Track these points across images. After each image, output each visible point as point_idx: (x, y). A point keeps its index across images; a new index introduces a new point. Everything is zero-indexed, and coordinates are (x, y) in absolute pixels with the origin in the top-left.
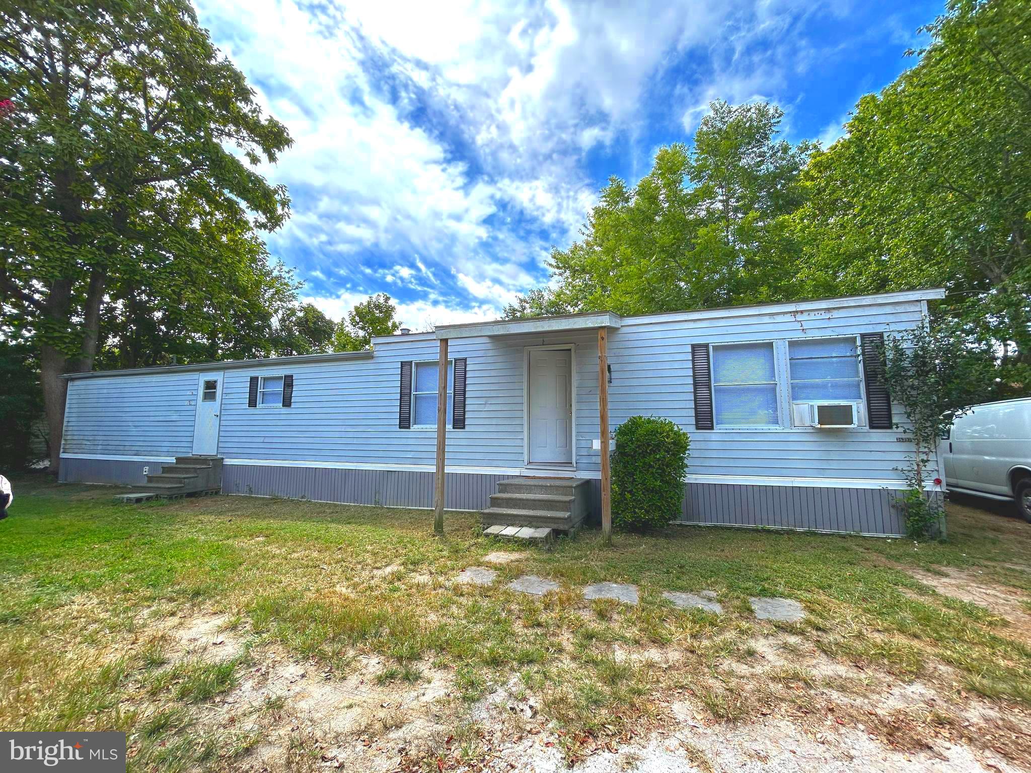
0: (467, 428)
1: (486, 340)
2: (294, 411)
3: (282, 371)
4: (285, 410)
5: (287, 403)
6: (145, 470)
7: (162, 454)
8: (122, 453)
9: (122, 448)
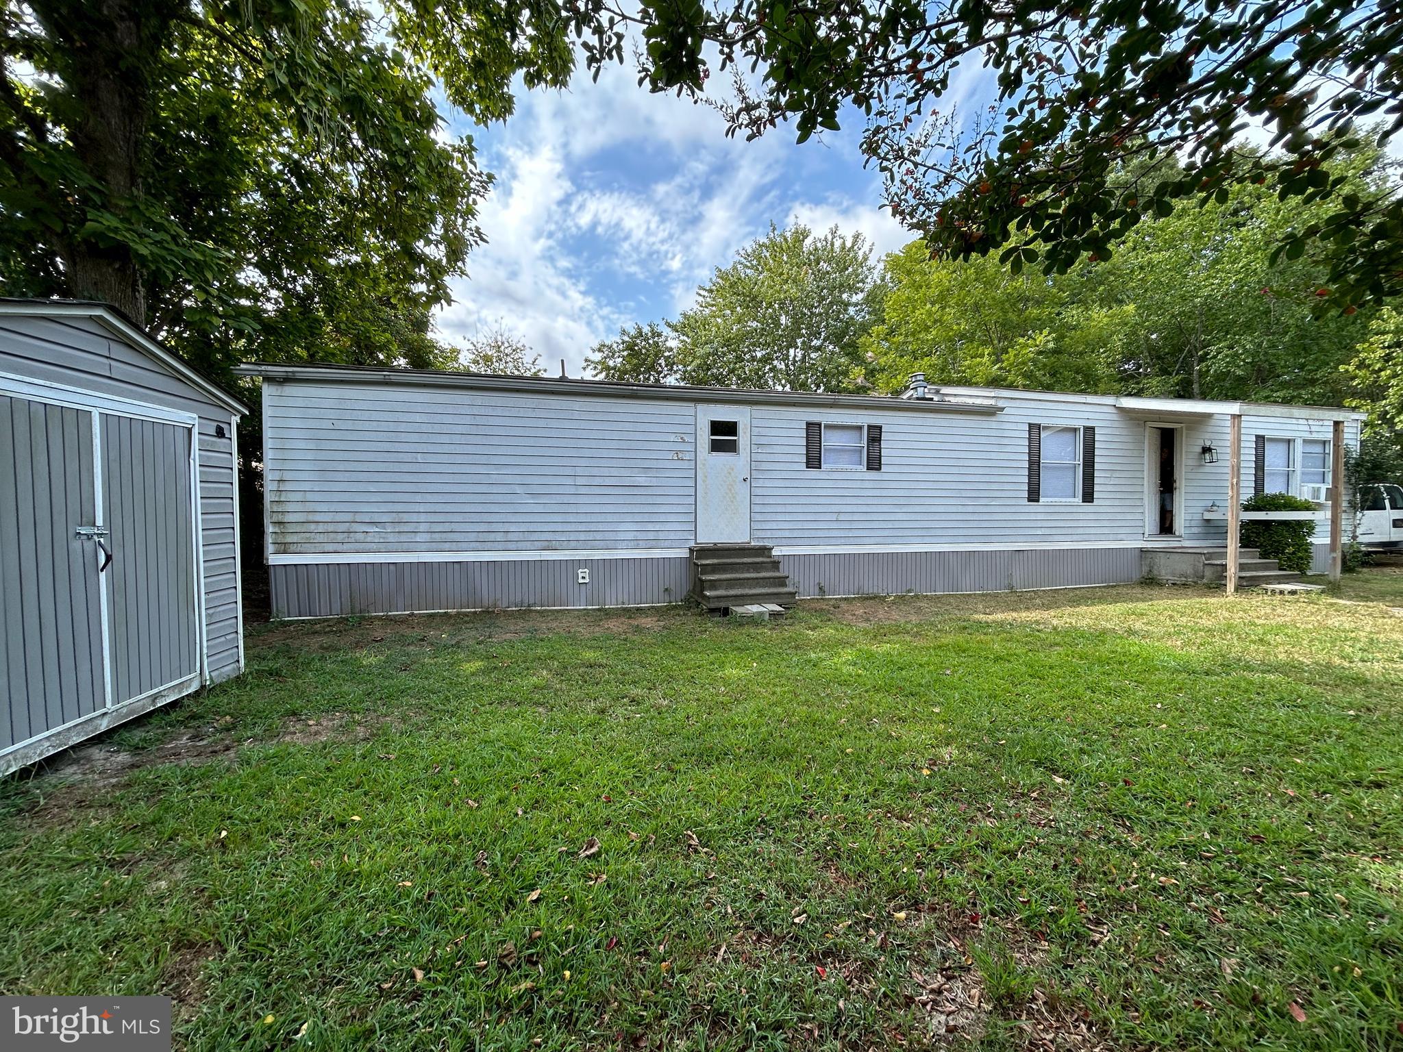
0: (1096, 502)
1: (1113, 410)
2: (886, 477)
3: (866, 418)
4: (873, 475)
5: (874, 463)
6: (580, 575)
7: (620, 545)
8: (500, 546)
9: (499, 537)
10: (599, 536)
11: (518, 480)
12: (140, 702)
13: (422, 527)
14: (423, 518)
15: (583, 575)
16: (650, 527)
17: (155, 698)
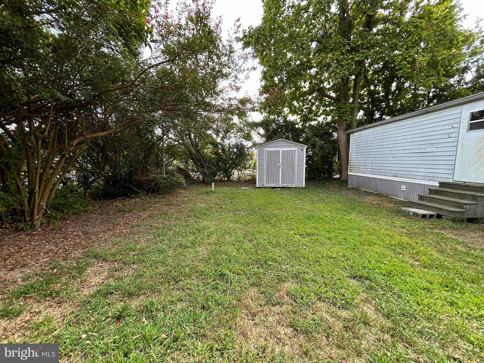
6: (402, 187)
7: (418, 177)
8: (383, 174)
9: (383, 171)
10: (411, 173)
11: (389, 152)
12: (285, 185)
13: (369, 167)
14: (370, 164)
15: (403, 187)
16: (431, 171)
17: (288, 185)
